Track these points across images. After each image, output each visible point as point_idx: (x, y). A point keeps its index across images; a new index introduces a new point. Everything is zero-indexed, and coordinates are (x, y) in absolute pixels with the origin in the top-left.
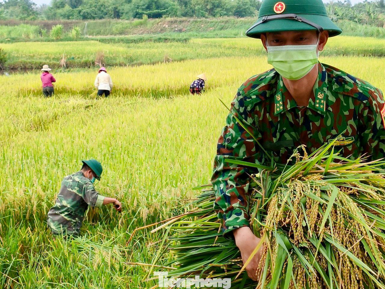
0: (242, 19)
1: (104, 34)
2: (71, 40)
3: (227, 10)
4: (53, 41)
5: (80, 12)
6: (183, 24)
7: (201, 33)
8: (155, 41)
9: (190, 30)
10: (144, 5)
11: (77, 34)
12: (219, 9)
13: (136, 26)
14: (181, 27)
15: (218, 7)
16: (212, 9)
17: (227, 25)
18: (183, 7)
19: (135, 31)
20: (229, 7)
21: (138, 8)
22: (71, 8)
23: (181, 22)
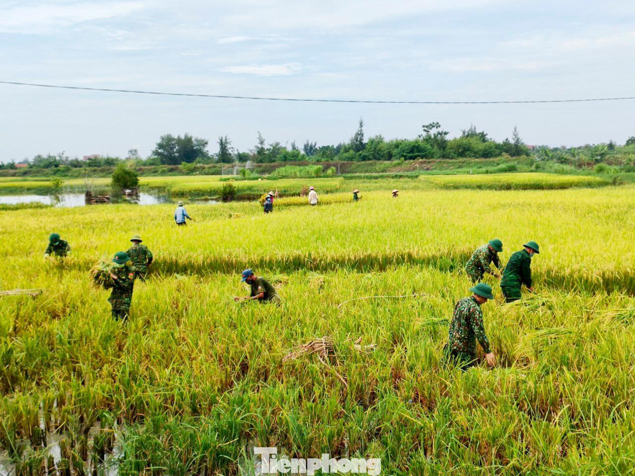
0: (476, 160)
1: (370, 172)
2: (327, 177)
3: (474, 153)
4: (313, 177)
5: (360, 155)
6: (431, 164)
7: (443, 171)
8: (393, 177)
9: (435, 169)
10: (408, 149)
11: (333, 172)
12: (469, 152)
13: (395, 166)
14: (428, 166)
15: (468, 150)
16: (463, 152)
17: (464, 165)
18: (442, 151)
19: (394, 170)
20: (476, 150)
21: (403, 152)
22: (354, 153)
23: (429, 162)
